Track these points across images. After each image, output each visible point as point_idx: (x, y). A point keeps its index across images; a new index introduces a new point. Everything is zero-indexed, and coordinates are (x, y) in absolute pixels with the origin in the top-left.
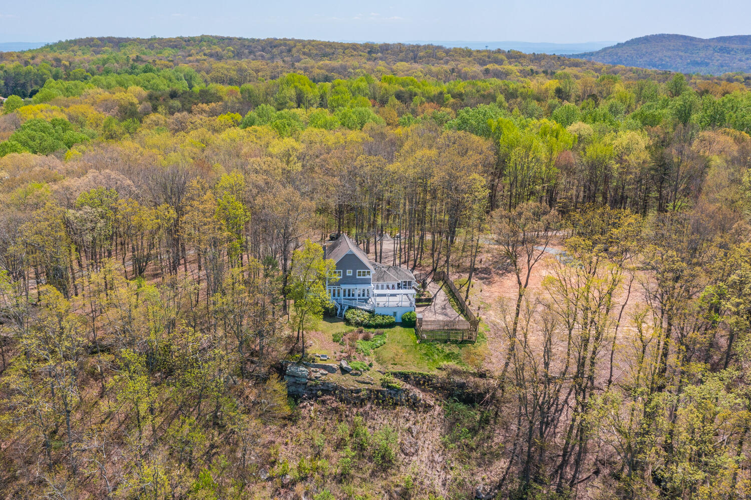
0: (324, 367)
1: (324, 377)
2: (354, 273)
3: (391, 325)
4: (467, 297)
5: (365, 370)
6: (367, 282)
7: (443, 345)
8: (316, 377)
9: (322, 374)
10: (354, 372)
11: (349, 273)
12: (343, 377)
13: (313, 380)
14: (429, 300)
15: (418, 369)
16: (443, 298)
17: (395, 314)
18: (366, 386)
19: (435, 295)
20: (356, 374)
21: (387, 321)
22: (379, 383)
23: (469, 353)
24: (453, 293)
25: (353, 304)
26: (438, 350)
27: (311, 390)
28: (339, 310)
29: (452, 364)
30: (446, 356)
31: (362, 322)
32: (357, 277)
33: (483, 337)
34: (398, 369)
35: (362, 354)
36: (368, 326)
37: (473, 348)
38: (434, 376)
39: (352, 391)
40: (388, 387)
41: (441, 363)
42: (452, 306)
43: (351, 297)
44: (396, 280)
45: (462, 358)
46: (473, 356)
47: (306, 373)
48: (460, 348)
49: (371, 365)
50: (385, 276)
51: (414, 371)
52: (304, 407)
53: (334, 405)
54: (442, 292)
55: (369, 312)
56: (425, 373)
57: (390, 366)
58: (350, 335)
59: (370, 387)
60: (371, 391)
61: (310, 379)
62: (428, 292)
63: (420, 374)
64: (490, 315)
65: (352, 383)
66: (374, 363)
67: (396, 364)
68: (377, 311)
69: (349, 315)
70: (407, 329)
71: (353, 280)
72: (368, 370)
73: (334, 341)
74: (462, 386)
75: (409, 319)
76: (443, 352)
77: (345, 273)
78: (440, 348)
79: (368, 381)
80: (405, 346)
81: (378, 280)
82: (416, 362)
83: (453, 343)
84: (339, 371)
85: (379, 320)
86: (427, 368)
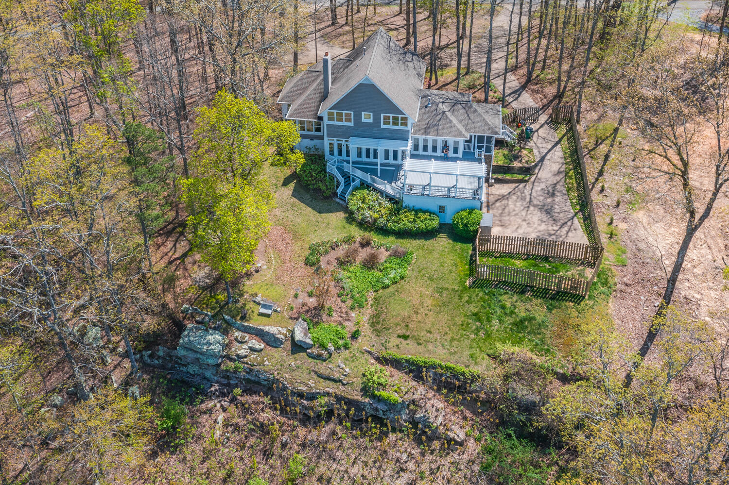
0: (261, 334)
1: (253, 356)
2: (377, 119)
3: (428, 234)
4: (601, 173)
5: (338, 348)
6: (402, 137)
7: (515, 297)
8: (238, 355)
9: (252, 349)
10: (315, 351)
11: (367, 118)
12: (291, 361)
13: (231, 360)
14: (527, 171)
15: (447, 357)
16: (555, 167)
17: (442, 209)
18: (331, 388)
19: (543, 159)
20: (319, 357)
21: (422, 225)
22: (358, 382)
23: (565, 324)
24: (575, 158)
25: (369, 178)
26: (503, 307)
27: (228, 378)
28: (342, 186)
29: (522, 351)
30: (515, 324)
31: (375, 220)
32: (383, 126)
33: (605, 283)
34: (409, 351)
35: (349, 302)
36: (384, 231)
37: (575, 314)
38: (474, 378)
39: (301, 395)
40: (373, 396)
41: (499, 346)
42: (569, 190)
43: (372, 159)
44: (460, 134)
45: (548, 334)
46: (571, 332)
47: (217, 348)
48: (550, 310)
49: (354, 336)
50: (442, 124)
51: (438, 361)
52: (209, 411)
53: (266, 416)
54: (558, 154)
55: (391, 199)
56: (461, 368)
57: (395, 341)
58: (340, 252)
59: (339, 390)
60: (339, 399)
61: (228, 357)
62: (531, 150)
63: (448, 368)
64: (637, 222)
65: (305, 376)
66: (366, 329)
67: (405, 337)
68: (408, 201)
69: (354, 202)
70: (459, 245)
71: (373, 132)
72: (346, 347)
73: (308, 263)
74: (530, 408)
75: (465, 225)
76: (512, 312)
77: (358, 117)
78: (508, 305)
79: (336, 376)
80: (441, 290)
81: (426, 131)
82: (448, 337)
83: (536, 296)
84: (288, 345)
85: (406, 221)
86: (467, 353)
